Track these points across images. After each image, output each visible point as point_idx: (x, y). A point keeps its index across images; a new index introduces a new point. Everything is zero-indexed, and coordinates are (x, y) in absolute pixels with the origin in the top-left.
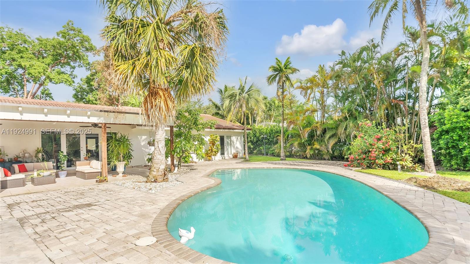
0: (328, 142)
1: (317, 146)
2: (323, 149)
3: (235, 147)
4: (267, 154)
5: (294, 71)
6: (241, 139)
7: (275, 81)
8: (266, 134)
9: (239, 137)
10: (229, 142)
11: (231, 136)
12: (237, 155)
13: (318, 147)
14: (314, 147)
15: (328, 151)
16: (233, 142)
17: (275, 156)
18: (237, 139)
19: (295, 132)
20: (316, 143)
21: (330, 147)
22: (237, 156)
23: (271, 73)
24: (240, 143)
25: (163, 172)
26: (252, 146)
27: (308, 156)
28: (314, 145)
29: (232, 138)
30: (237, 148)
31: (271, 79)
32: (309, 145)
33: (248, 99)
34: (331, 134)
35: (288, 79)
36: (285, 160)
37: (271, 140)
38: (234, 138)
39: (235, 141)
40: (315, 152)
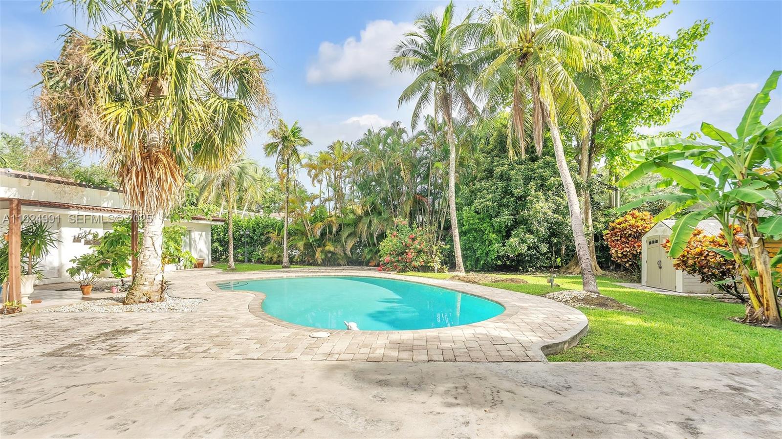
0: (346, 242)
1: (330, 247)
2: (339, 250)
3: (198, 249)
4: (250, 261)
5: (307, 142)
6: (207, 235)
7: (276, 151)
8: (248, 228)
9: (204, 234)
10: (188, 241)
11: (190, 231)
12: (202, 262)
13: (332, 249)
14: (327, 248)
15: (345, 254)
16: (195, 241)
17: (262, 263)
18: (201, 235)
19: (296, 227)
20: (327, 243)
21: (349, 249)
22: (203, 264)
23: (269, 139)
24: (206, 243)
25: (160, 286)
26: (220, 249)
27: (320, 261)
28: (325, 246)
29: (192, 234)
30: (200, 250)
31: (270, 148)
32: (319, 246)
33: (241, 174)
34: (350, 232)
35: (295, 151)
36: (289, 267)
37: (255, 238)
38: (195, 235)
39: (197, 239)
40: (326, 256)
